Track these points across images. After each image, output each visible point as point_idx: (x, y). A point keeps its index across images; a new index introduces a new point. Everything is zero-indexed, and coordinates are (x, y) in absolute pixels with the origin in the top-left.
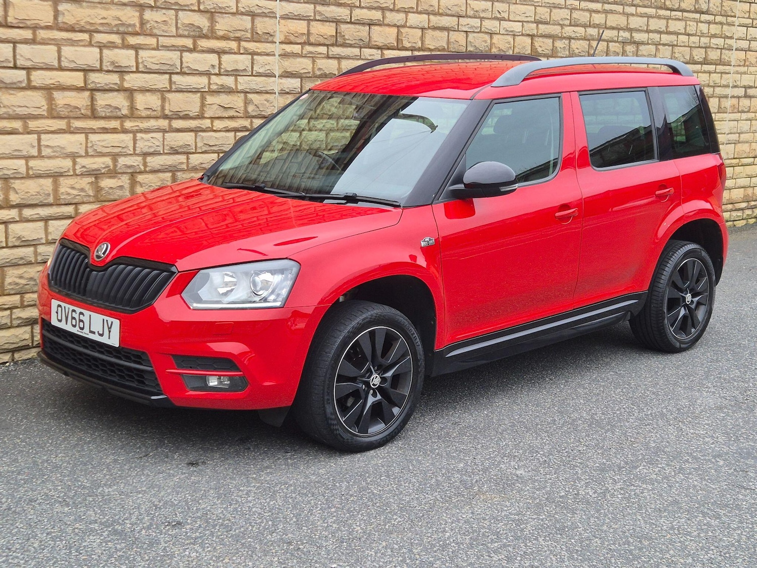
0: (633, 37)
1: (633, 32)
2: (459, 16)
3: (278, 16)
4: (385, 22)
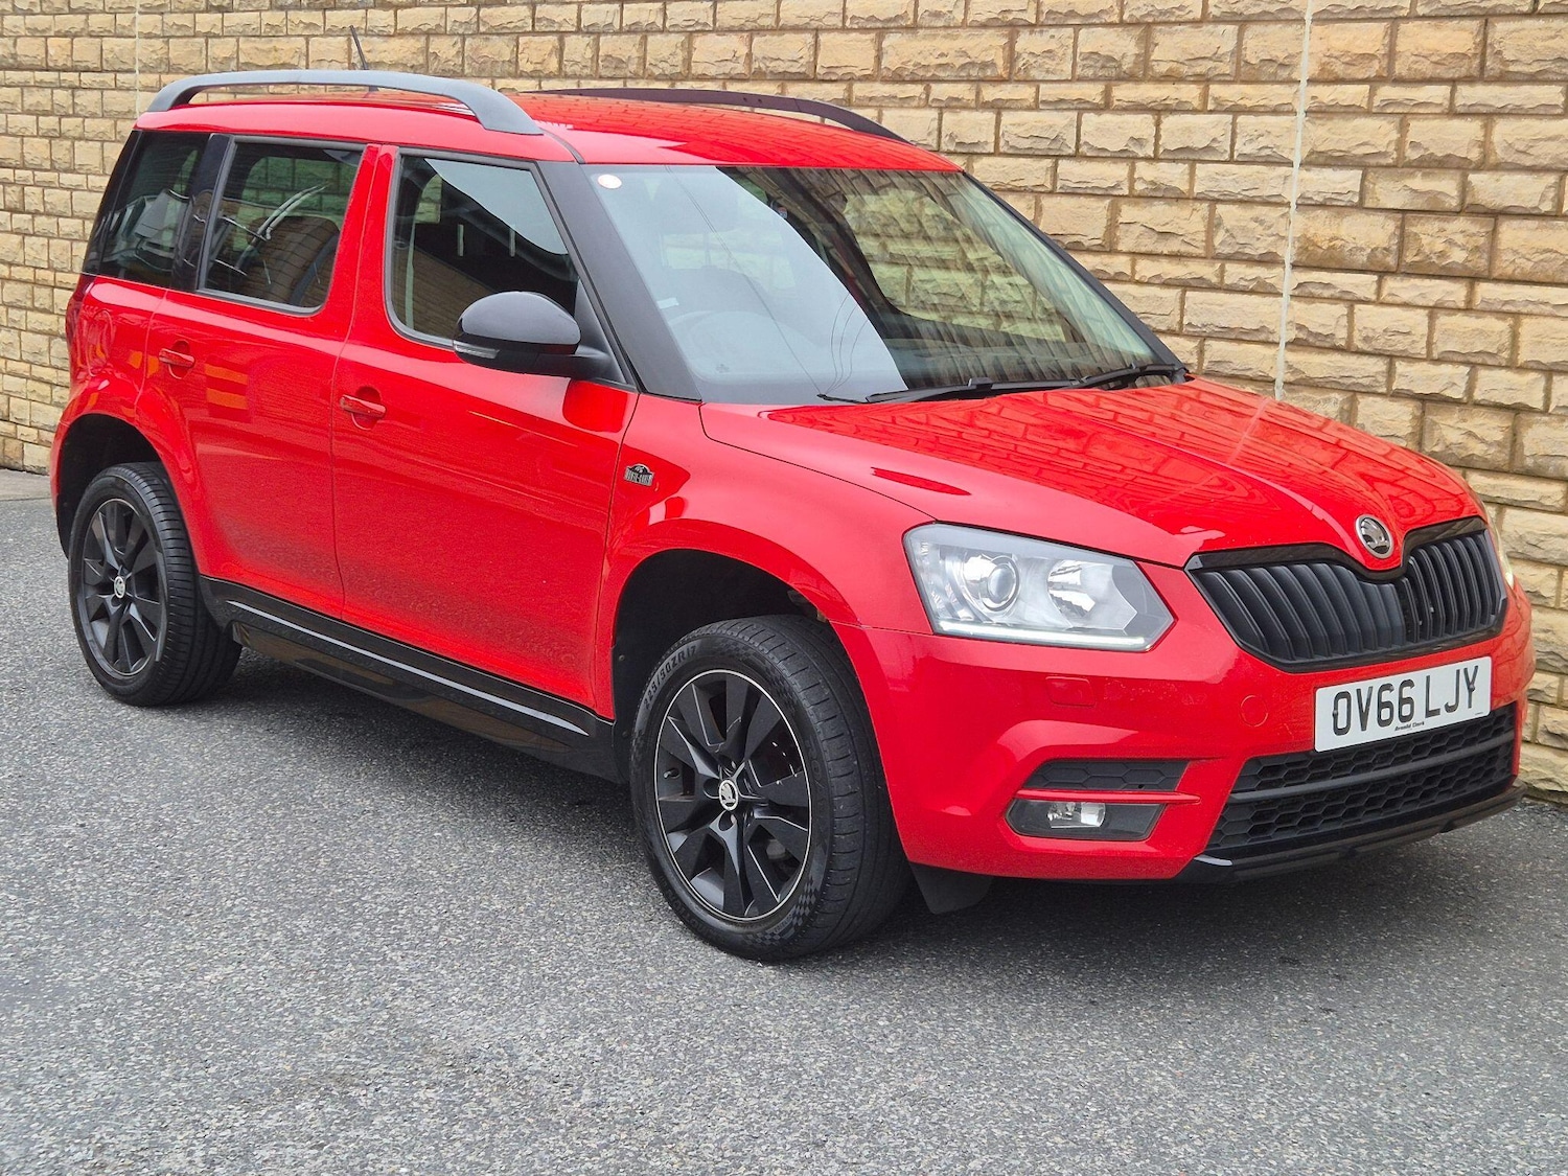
3: (1308, 17)
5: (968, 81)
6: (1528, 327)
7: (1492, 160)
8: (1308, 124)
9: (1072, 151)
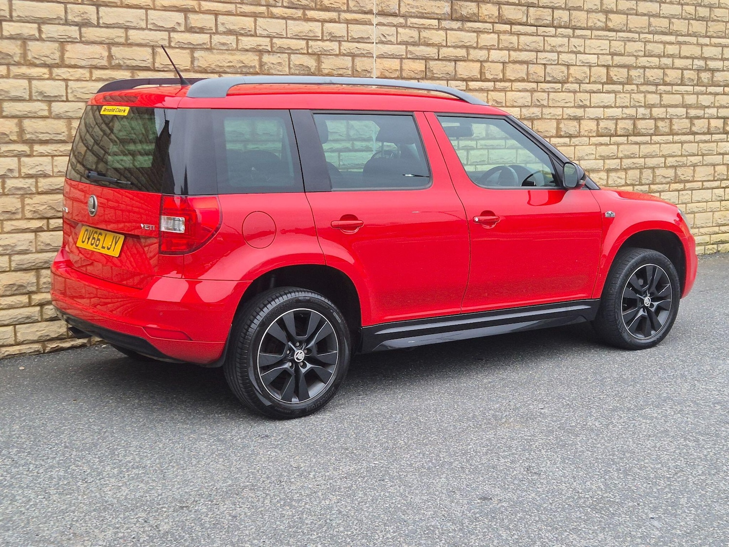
0: (708, 65)
1: (708, 60)
2: (537, 51)
3: (375, 56)
4: (469, 58)
5: (241, 73)
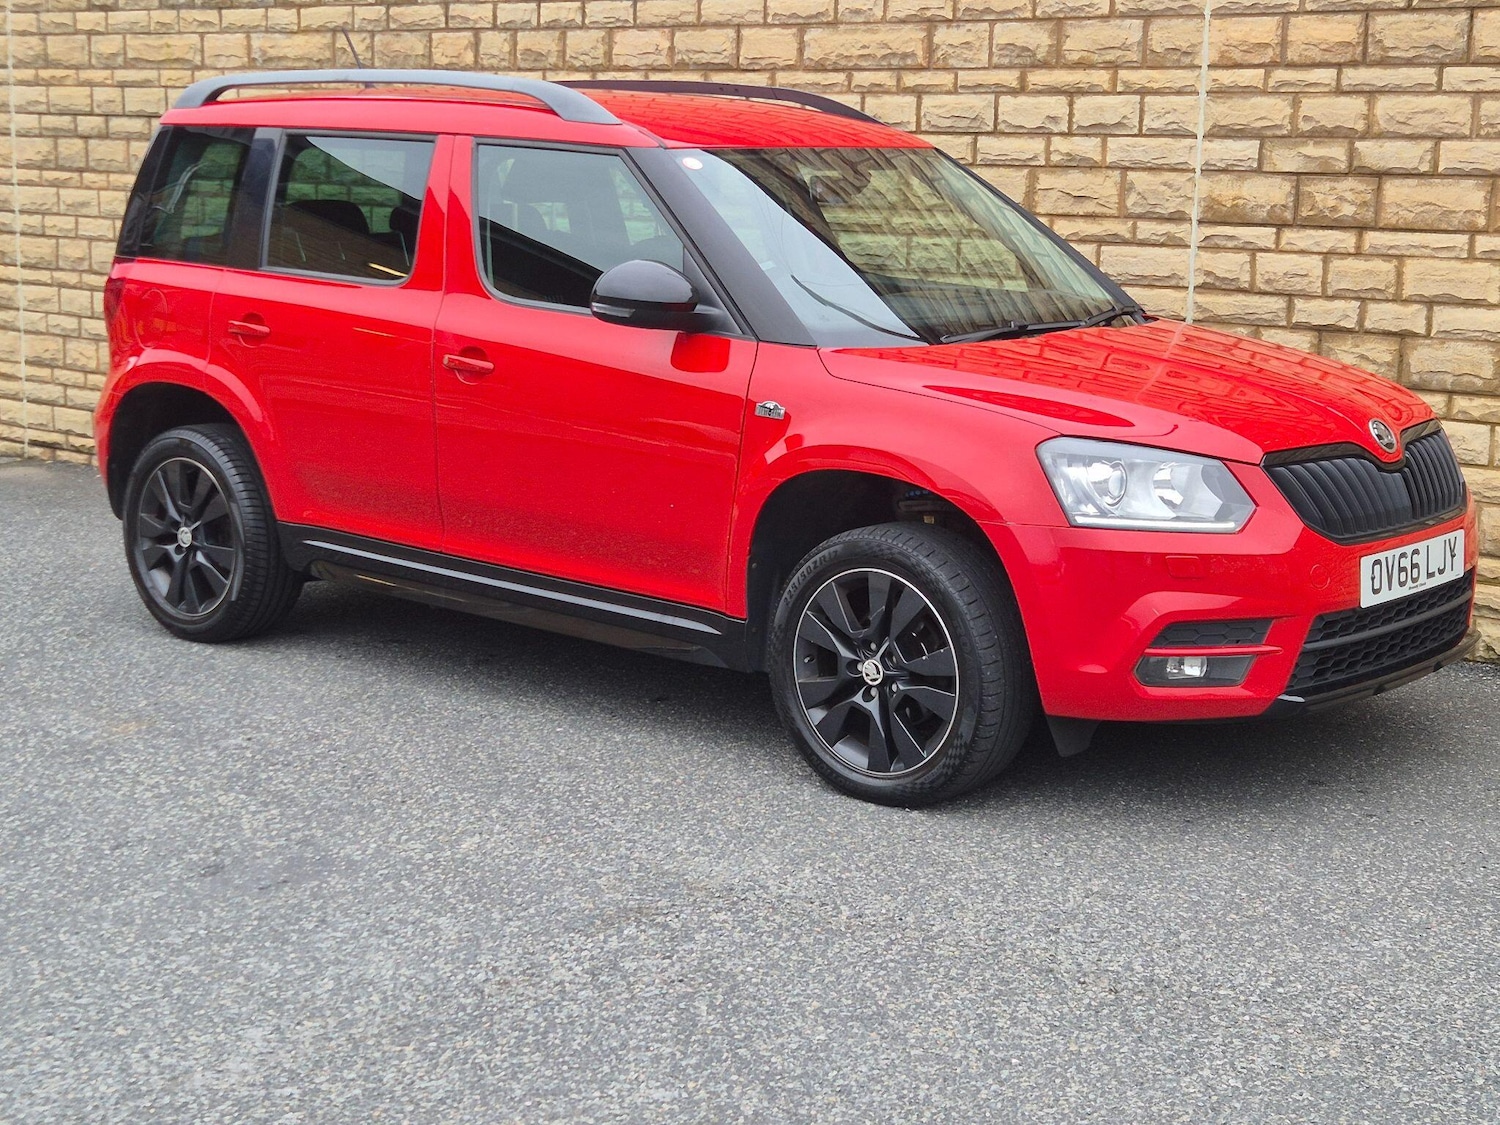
3: (1207, 13)
5: (889, 69)
6: (1411, 268)
7: (1376, 129)
8: (1210, 103)
9: (990, 128)
